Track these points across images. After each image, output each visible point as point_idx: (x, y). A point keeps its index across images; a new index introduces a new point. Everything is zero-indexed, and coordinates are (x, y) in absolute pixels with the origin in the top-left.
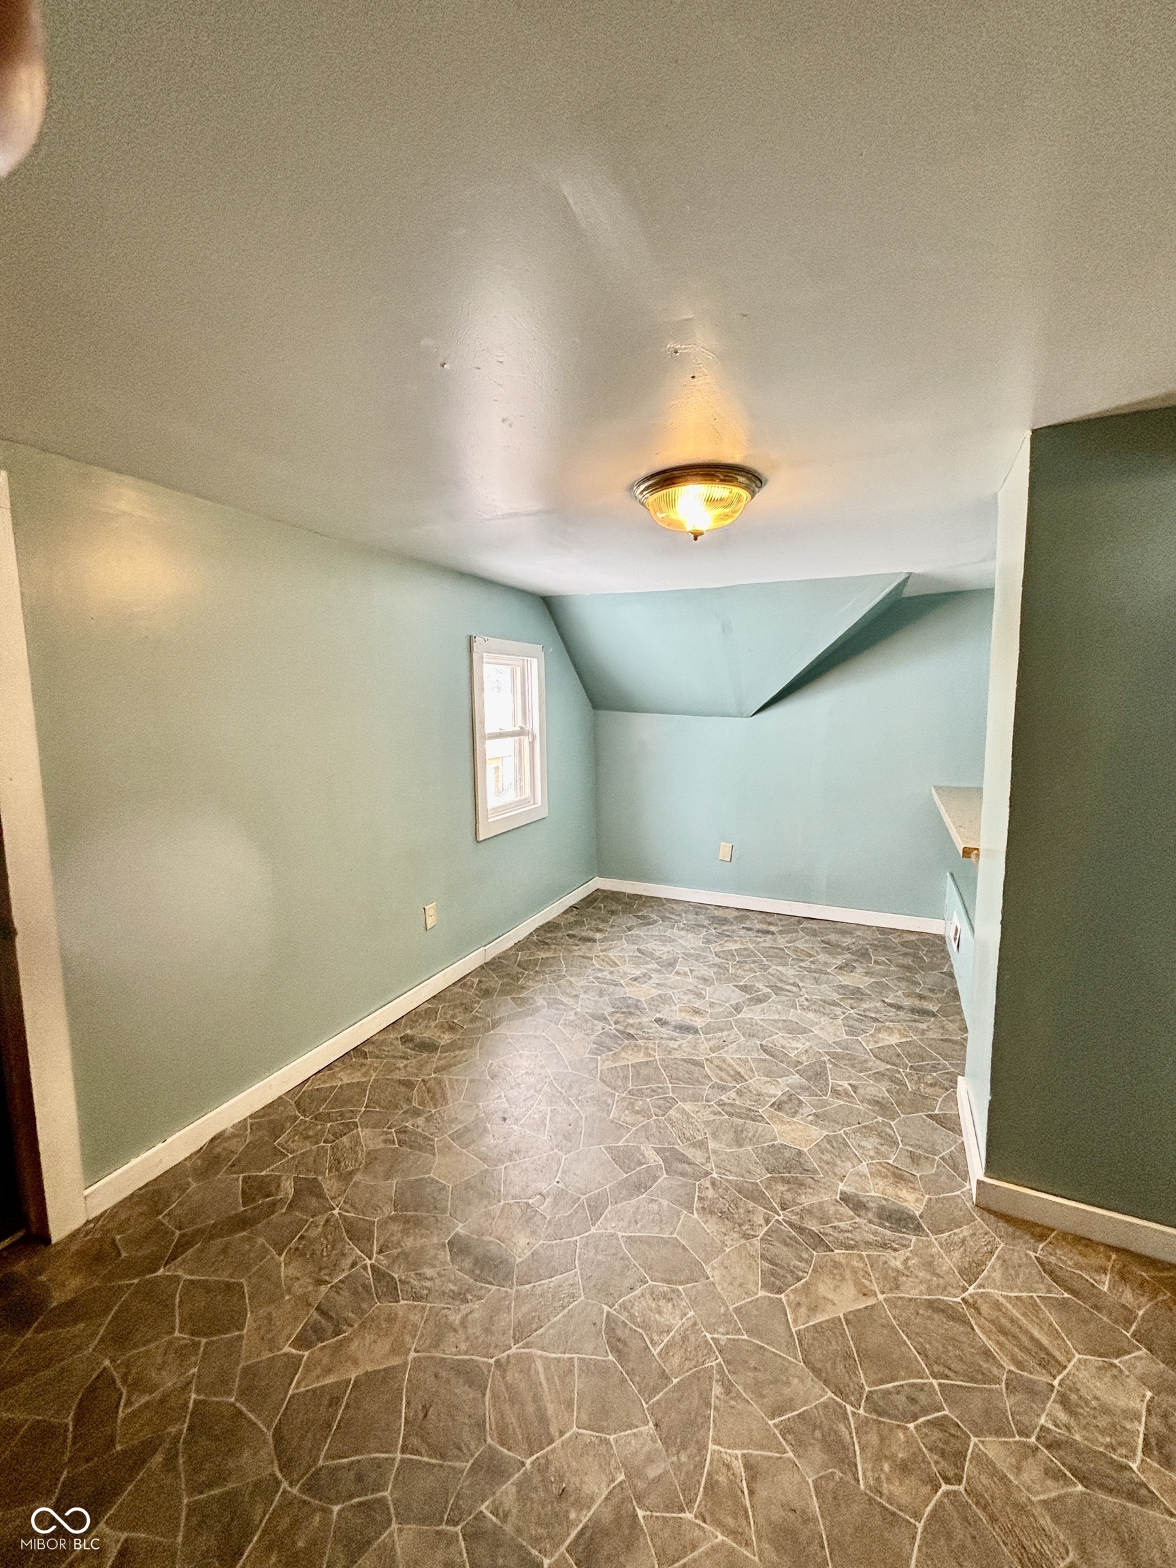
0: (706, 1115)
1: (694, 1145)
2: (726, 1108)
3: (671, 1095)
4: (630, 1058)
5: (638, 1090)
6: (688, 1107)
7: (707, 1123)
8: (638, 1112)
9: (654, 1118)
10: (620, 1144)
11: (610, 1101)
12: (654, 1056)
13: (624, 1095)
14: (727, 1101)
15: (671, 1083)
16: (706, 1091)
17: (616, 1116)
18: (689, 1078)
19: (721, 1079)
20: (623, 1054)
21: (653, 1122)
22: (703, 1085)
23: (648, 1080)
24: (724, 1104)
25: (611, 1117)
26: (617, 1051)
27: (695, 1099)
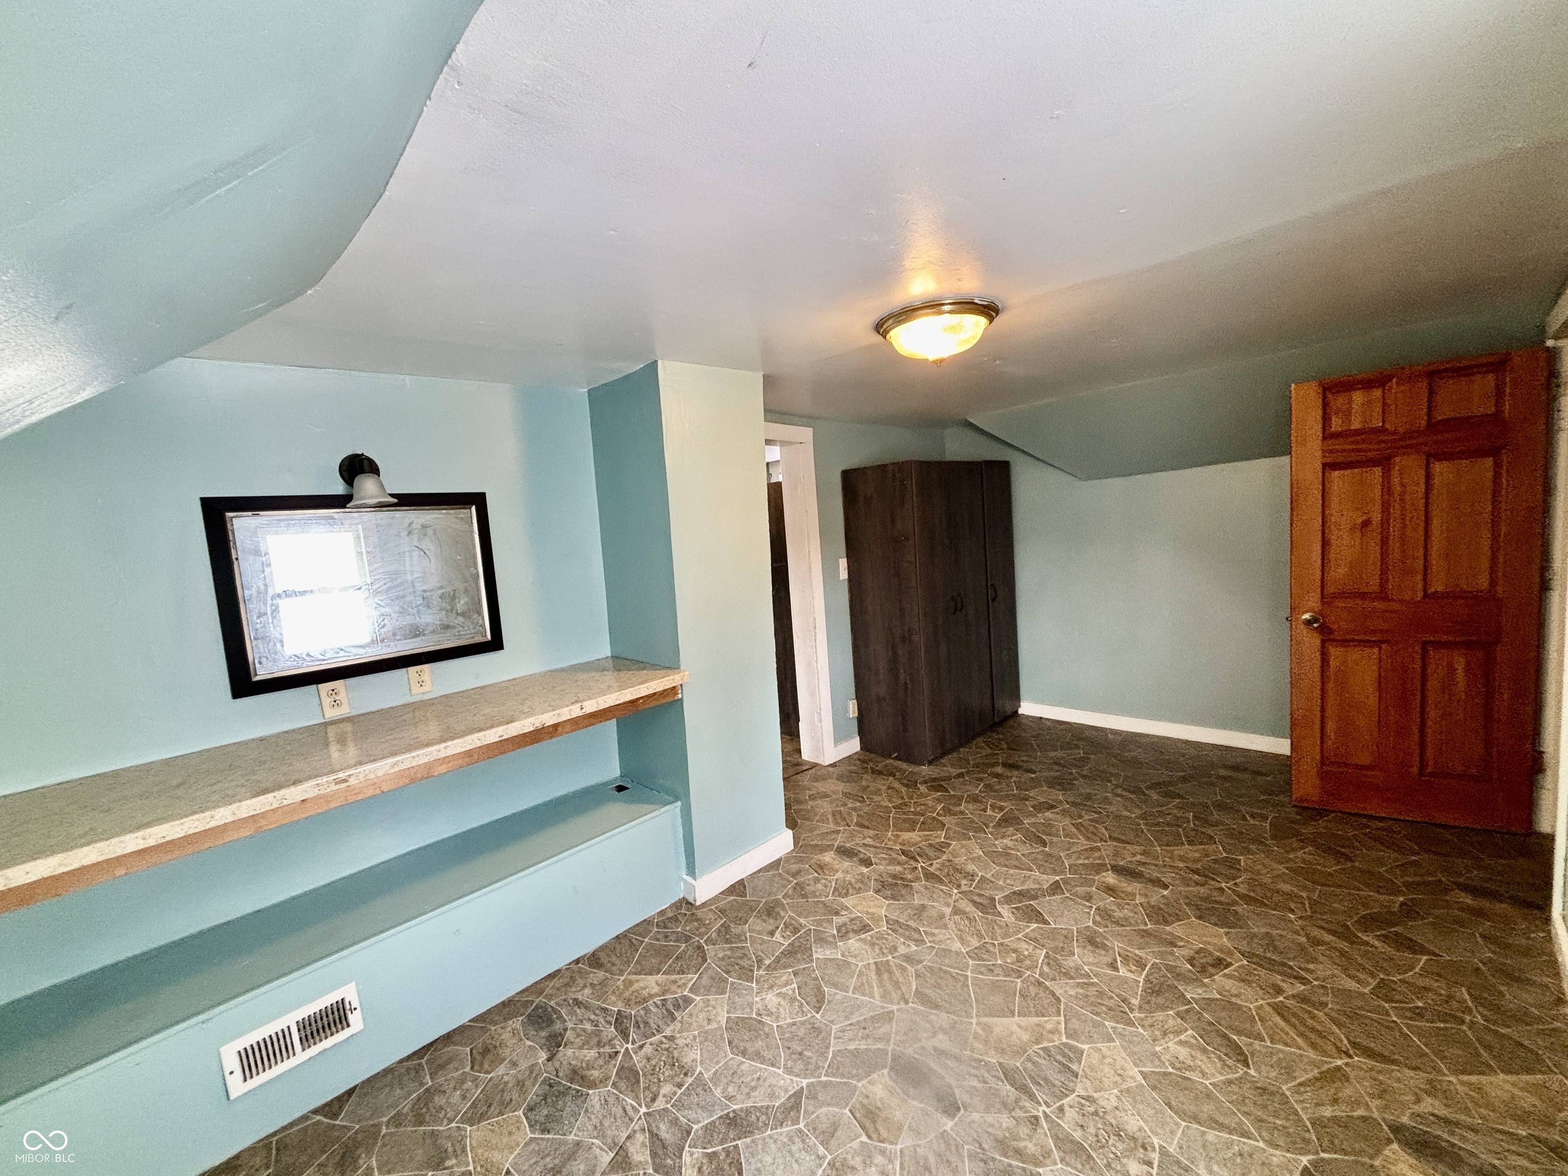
0: (941, 934)
1: (964, 913)
2: (916, 936)
3: (971, 962)
4: (1015, 1028)
5: (1009, 976)
6: (957, 946)
7: (945, 927)
8: (1015, 951)
9: (996, 943)
10: (1035, 925)
11: (1046, 969)
12: (978, 1024)
13: (1029, 973)
14: (912, 944)
15: (967, 976)
16: (928, 959)
17: (1038, 951)
18: (941, 978)
19: (904, 969)
20: (1025, 1037)
21: (999, 938)
22: (929, 967)
23: (995, 987)
24: (916, 940)
25: (1045, 951)
26: (1035, 1047)
27: (947, 952)
